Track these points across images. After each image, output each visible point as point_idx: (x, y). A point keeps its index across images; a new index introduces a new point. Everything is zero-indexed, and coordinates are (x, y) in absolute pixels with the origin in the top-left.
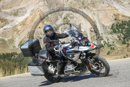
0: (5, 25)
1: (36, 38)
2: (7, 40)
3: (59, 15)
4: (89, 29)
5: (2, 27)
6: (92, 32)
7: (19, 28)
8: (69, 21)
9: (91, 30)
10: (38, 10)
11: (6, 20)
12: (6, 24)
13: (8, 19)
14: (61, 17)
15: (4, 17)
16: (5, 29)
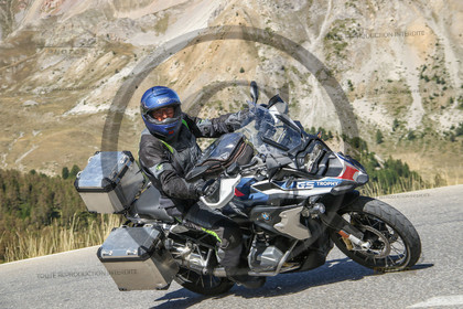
0: (124, 66)
1: (231, 106)
2: (133, 115)
3: (310, 26)
4: (418, 72)
5: (117, 72)
6: (428, 80)
7: (171, 74)
8: (346, 44)
9: (424, 74)
10: (236, 9)
11: (128, 47)
12: (128, 59)
13: (133, 43)
14: (317, 33)
15: (123, 36)
16: (125, 78)
